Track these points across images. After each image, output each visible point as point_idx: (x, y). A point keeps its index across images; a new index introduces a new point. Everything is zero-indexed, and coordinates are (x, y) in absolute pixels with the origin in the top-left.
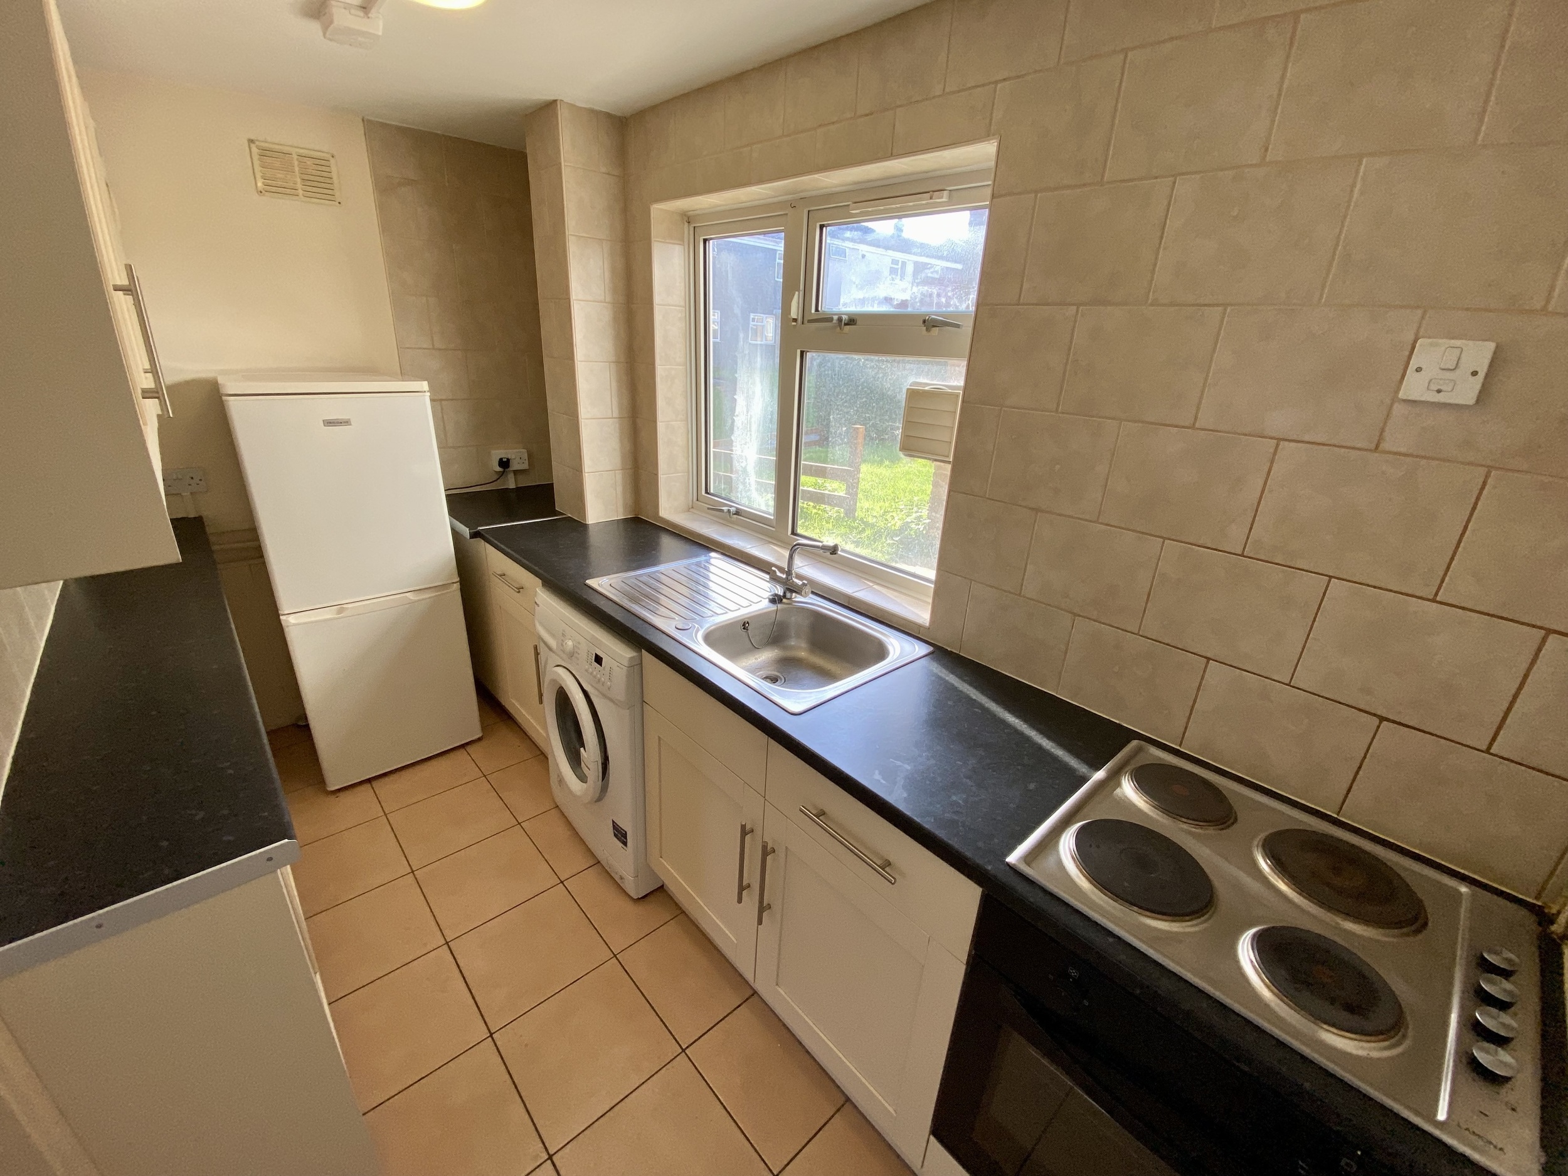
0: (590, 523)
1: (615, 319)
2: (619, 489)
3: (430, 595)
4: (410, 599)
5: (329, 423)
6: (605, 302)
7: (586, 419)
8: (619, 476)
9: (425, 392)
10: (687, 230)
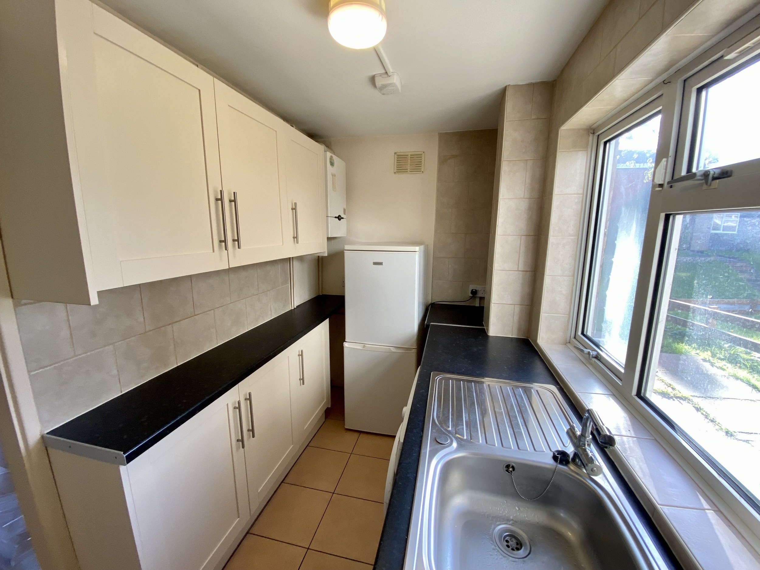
0: (490, 335)
1: (530, 209)
2: (516, 318)
3: (402, 351)
4: (392, 351)
5: (375, 263)
6: (524, 198)
7: (498, 270)
8: (517, 308)
9: (416, 252)
10: (592, 139)
